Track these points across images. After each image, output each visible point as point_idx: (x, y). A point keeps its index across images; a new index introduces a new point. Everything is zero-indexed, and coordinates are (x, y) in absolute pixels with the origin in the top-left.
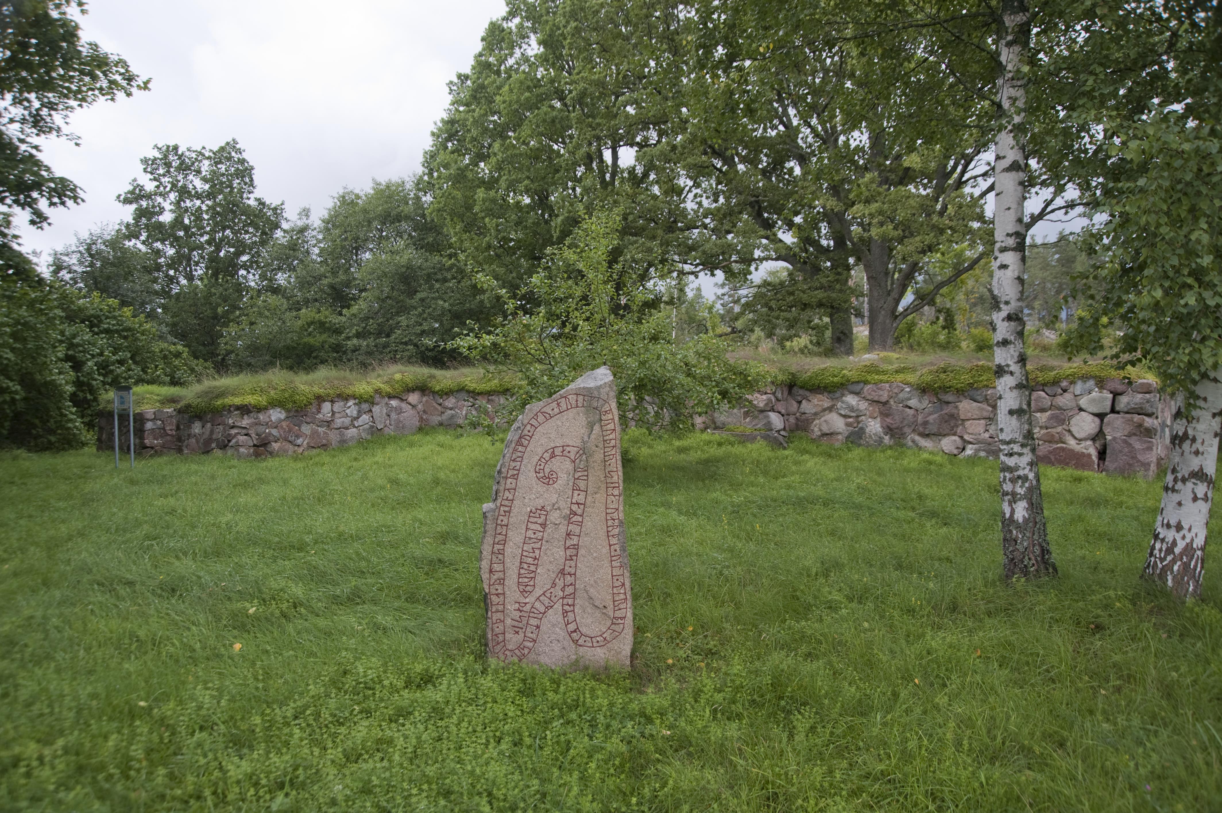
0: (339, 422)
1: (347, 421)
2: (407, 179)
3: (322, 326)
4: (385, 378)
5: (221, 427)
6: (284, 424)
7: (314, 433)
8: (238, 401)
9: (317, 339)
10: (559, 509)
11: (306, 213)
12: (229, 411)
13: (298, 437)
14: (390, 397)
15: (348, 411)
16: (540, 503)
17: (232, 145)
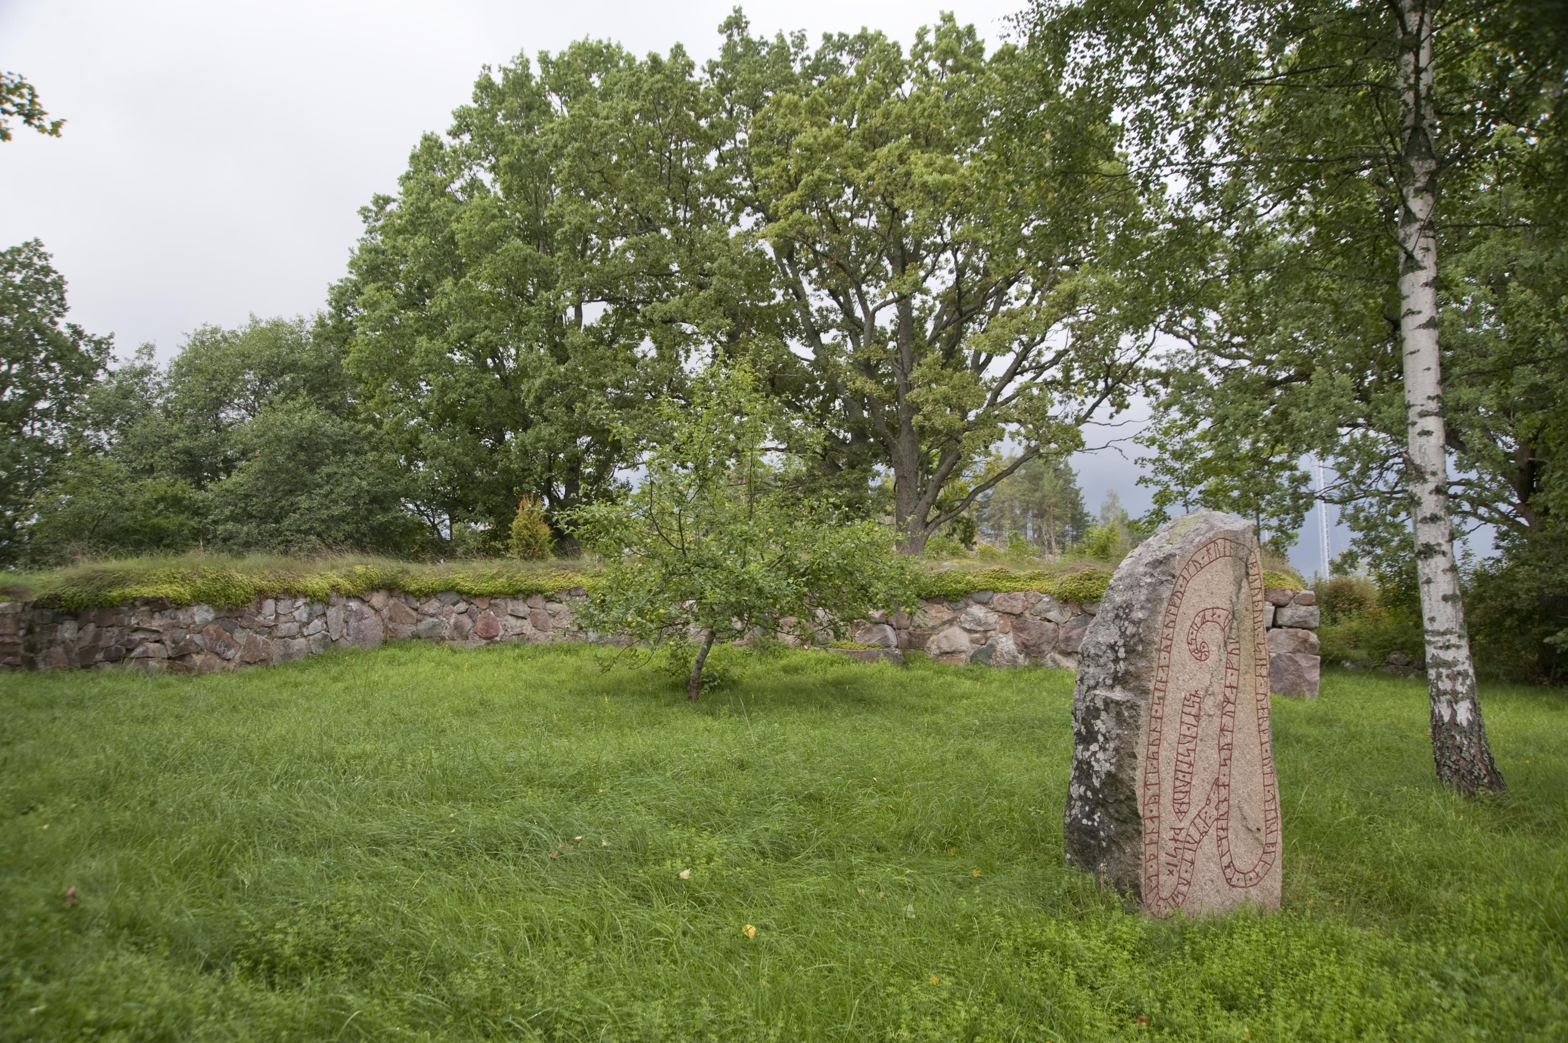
0: (284, 628)
1: (295, 627)
2: (307, 317)
3: (176, 503)
4: (344, 571)
5: (116, 630)
6: (211, 628)
7: (251, 644)
8: (148, 591)
9: (172, 521)
10: (1213, 694)
11: (149, 350)
12: (133, 606)
13: (228, 647)
14: (349, 596)
15: (296, 614)
16: (1193, 685)
17: (34, 247)
